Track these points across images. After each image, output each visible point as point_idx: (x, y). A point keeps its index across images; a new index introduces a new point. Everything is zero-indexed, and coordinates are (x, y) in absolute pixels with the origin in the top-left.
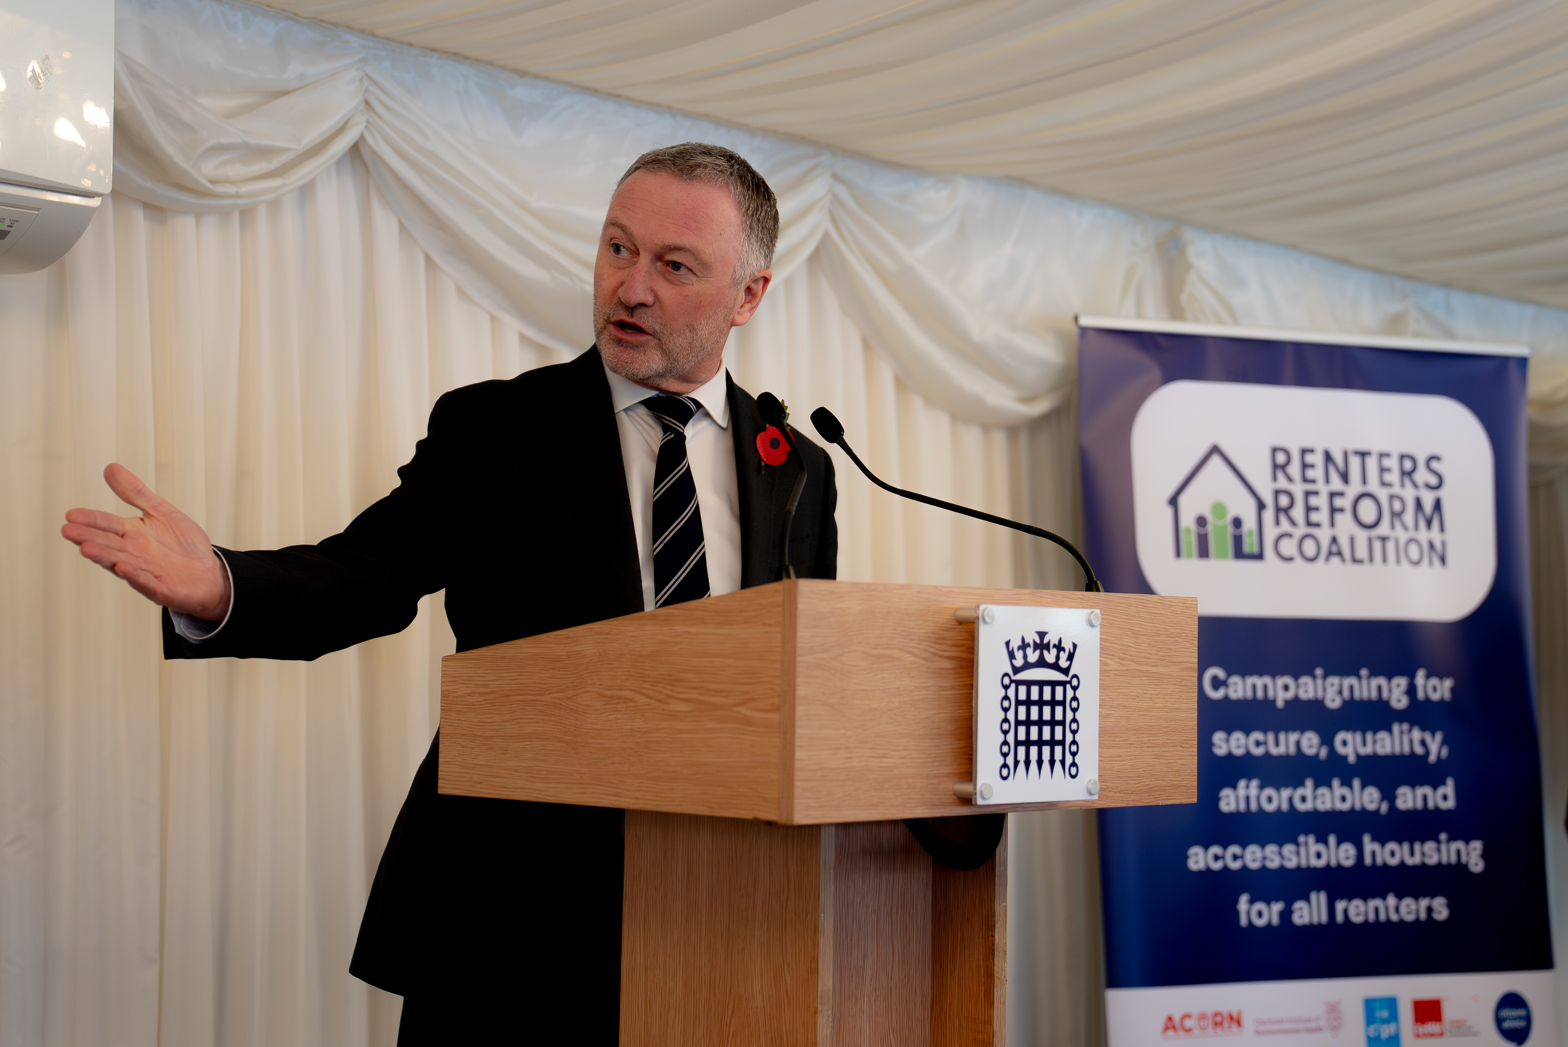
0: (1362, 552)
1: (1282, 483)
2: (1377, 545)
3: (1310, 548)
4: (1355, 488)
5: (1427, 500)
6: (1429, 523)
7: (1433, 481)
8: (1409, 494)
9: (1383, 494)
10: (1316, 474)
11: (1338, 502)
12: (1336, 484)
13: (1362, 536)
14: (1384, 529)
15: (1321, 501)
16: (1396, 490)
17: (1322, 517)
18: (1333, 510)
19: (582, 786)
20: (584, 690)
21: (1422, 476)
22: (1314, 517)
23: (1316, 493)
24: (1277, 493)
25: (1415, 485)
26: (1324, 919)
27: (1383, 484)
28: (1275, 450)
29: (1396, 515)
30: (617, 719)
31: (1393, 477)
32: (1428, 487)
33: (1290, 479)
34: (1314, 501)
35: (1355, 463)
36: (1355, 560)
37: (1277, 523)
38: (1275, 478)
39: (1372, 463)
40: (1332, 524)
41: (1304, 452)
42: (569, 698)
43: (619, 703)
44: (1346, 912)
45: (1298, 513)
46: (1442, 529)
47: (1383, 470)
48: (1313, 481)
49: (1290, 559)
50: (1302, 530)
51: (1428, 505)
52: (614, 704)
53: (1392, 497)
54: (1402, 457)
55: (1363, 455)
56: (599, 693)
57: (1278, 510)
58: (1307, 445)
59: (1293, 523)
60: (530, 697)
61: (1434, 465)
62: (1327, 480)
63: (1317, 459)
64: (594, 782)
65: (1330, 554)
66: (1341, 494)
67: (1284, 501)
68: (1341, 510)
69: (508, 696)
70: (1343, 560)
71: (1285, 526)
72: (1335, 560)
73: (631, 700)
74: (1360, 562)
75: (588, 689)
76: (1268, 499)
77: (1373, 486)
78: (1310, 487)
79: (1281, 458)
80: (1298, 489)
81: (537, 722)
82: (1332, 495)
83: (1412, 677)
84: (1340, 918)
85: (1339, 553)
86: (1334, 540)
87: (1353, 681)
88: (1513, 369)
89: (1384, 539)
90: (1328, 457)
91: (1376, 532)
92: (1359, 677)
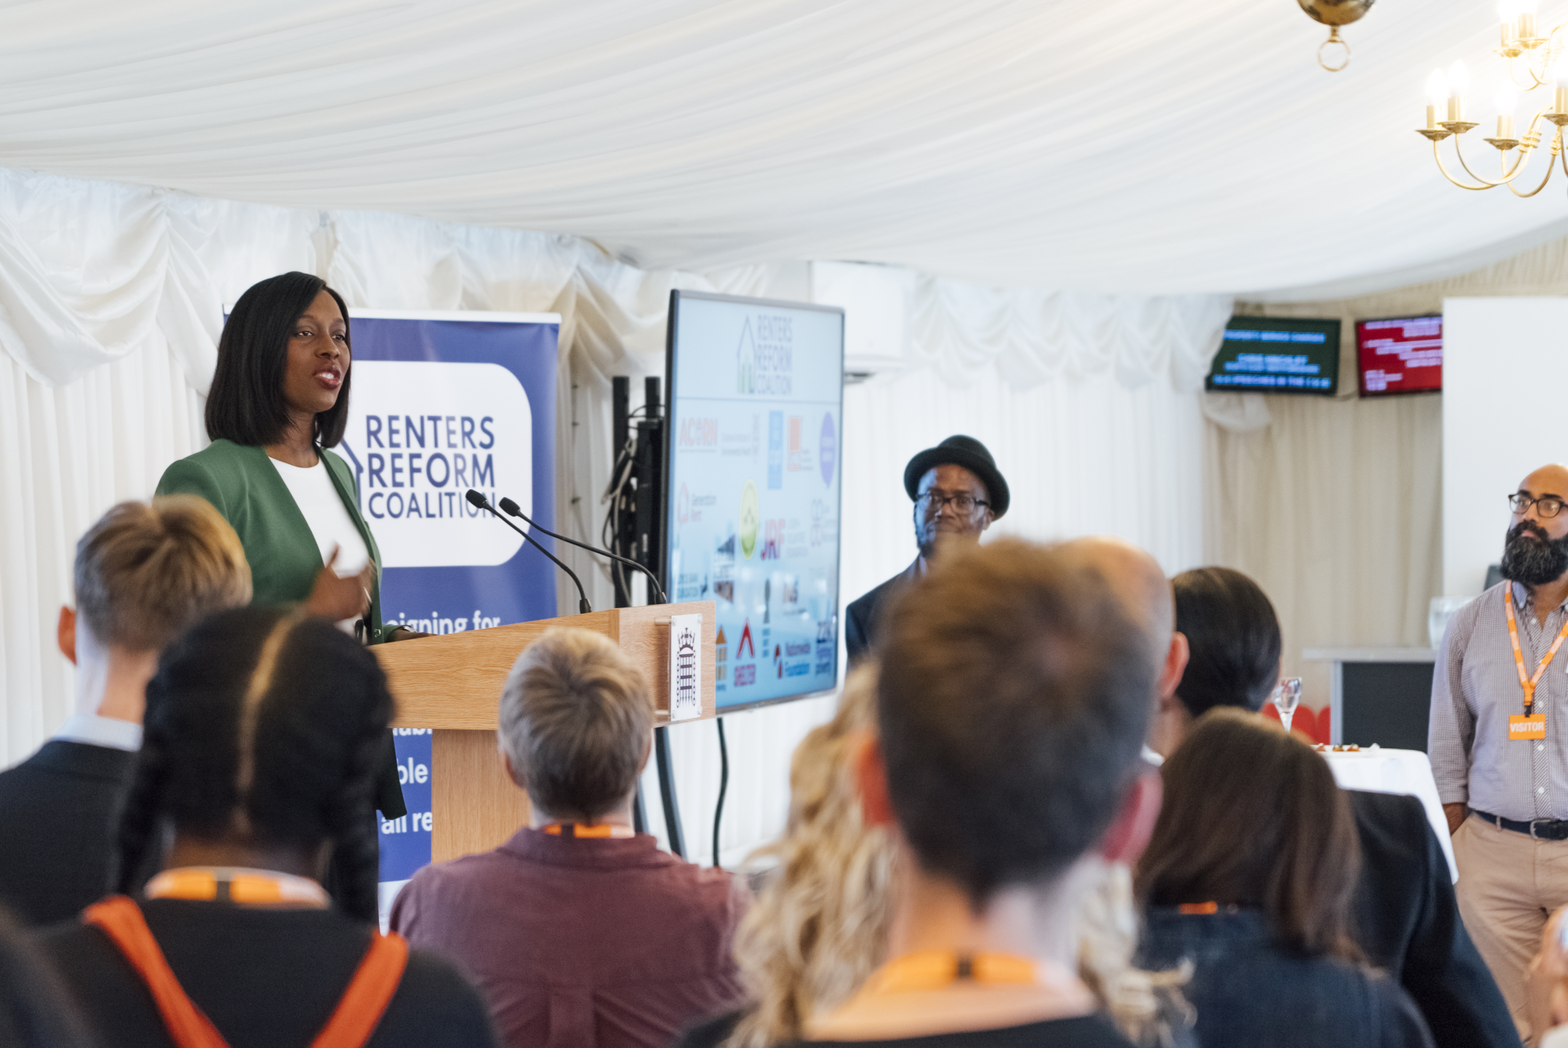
0: (434, 509)
1: (375, 449)
2: (446, 499)
3: (395, 506)
4: (429, 450)
5: (482, 455)
6: (483, 478)
7: (487, 440)
8: (468, 452)
9: (449, 454)
10: (399, 438)
11: (417, 463)
12: (415, 448)
13: (434, 492)
14: (450, 487)
15: (403, 463)
16: (459, 450)
17: (403, 477)
18: (414, 470)
19: (466, 719)
20: (466, 667)
21: (479, 436)
22: (399, 477)
23: (399, 456)
24: (371, 456)
25: (474, 446)
26: (405, 830)
27: (451, 445)
28: (369, 418)
29: (459, 472)
30: (492, 682)
31: (457, 438)
32: (483, 446)
33: (381, 445)
34: (399, 463)
35: (429, 425)
36: (429, 515)
37: (371, 485)
38: (369, 445)
39: (441, 425)
40: (412, 484)
41: (392, 418)
42: (455, 672)
43: (492, 674)
44: (420, 821)
45: (386, 475)
46: (492, 484)
47: (450, 432)
48: (397, 446)
49: (380, 516)
50: (390, 489)
51: (482, 463)
52: (489, 674)
53: (457, 456)
54: (464, 419)
55: (435, 419)
56: (477, 669)
57: (372, 472)
58: (393, 414)
59: (384, 484)
60: (424, 672)
61: (487, 425)
62: (408, 445)
63: (400, 425)
64: (474, 717)
65: (411, 510)
66: (418, 456)
67: (376, 464)
68: (419, 470)
69: (404, 671)
70: (420, 516)
71: (378, 487)
72: (414, 515)
73: (501, 672)
74: (433, 516)
75: (468, 667)
76: (364, 463)
77: (443, 449)
78: (396, 451)
79: (374, 426)
80: (386, 453)
81: (429, 685)
82: (413, 456)
83: (470, 617)
84: (416, 828)
85: (417, 510)
86: (413, 497)
87: (427, 622)
88: (548, 333)
89: (450, 495)
90: (409, 423)
91: (444, 490)
92: (431, 619)
